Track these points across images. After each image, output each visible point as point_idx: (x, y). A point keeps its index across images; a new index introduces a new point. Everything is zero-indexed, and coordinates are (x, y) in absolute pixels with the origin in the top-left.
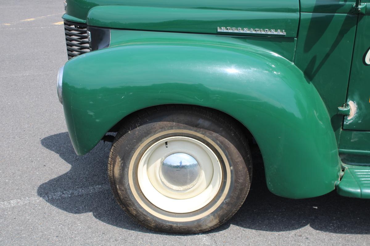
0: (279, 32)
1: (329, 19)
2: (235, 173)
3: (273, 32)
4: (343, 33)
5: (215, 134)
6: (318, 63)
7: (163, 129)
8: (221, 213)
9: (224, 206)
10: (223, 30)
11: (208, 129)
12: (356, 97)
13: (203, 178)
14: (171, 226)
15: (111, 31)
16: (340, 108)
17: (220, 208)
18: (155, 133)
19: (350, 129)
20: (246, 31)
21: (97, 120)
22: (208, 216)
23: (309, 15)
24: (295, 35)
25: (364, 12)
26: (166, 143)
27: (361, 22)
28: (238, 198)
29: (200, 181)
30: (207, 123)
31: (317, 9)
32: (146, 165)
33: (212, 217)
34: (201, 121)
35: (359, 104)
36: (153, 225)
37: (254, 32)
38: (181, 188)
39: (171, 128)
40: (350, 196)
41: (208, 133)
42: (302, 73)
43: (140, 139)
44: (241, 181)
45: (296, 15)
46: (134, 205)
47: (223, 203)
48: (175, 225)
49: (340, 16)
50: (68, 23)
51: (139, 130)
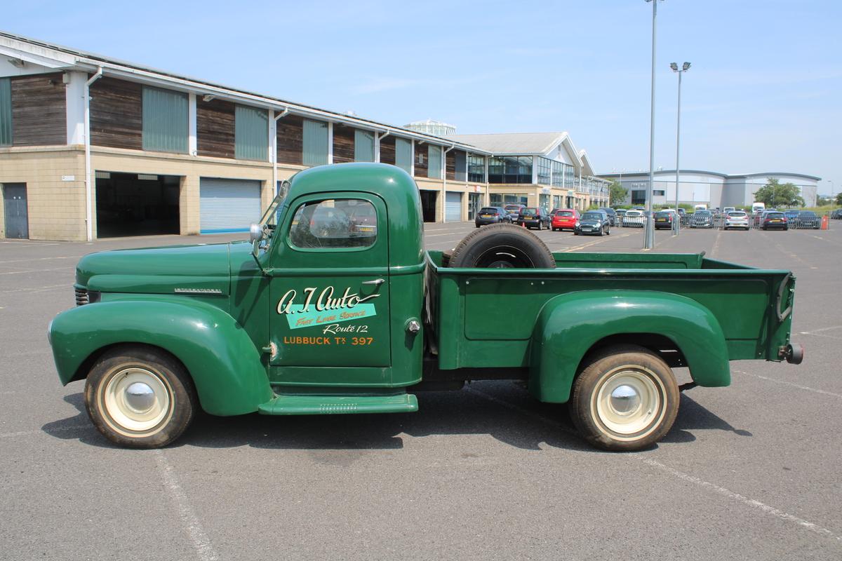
0: (217, 291)
1: (250, 280)
2: (177, 396)
3: (213, 291)
4: (261, 289)
5: (159, 366)
6: (246, 313)
7: (121, 362)
8: (169, 429)
9: (171, 424)
10: (178, 290)
11: (154, 362)
12: (276, 339)
13: (157, 401)
14: (132, 442)
15: (102, 294)
16: (264, 348)
17: (168, 425)
18: (116, 365)
19: (275, 365)
20: (194, 291)
21: (73, 356)
22: (160, 432)
23: (236, 278)
24: (228, 293)
25: (272, 275)
26: (127, 373)
27: (272, 283)
28: (182, 417)
29: (154, 406)
30: (153, 358)
31: (242, 273)
32: (113, 393)
33: (163, 433)
34: (148, 356)
35: (278, 345)
36: (118, 441)
37: (200, 292)
38: (141, 412)
39: (127, 361)
40: (266, 414)
41: (154, 364)
42: (235, 321)
43: (105, 370)
44: (182, 403)
45: (227, 279)
46: (102, 423)
47: (170, 422)
48: (134, 440)
49: (257, 278)
50: (78, 290)
51: (104, 363)
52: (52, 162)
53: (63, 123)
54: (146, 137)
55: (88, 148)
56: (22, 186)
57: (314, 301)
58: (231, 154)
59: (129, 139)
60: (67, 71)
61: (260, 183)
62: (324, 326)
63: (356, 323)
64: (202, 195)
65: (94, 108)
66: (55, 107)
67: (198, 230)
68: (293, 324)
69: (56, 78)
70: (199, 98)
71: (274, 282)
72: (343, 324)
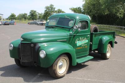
4: (73, 39)
31: (70, 36)
45: (67, 37)
57: (81, 40)
62: (82, 45)
63: (86, 44)
68: (78, 45)
71: (75, 37)
72: (84, 44)
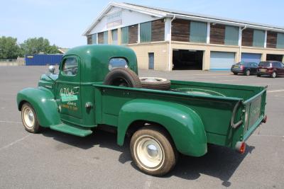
35: (61, 107)
52: (160, 46)
53: (164, 34)
54: (191, 37)
55: (170, 41)
56: (153, 53)
58: (223, 43)
59: (185, 38)
60: (165, 18)
61: (235, 53)
64: (211, 57)
65: (173, 29)
66: (162, 29)
67: (208, 69)
68: (62, 100)
69: (162, 20)
70: (211, 24)
72: (71, 102)
